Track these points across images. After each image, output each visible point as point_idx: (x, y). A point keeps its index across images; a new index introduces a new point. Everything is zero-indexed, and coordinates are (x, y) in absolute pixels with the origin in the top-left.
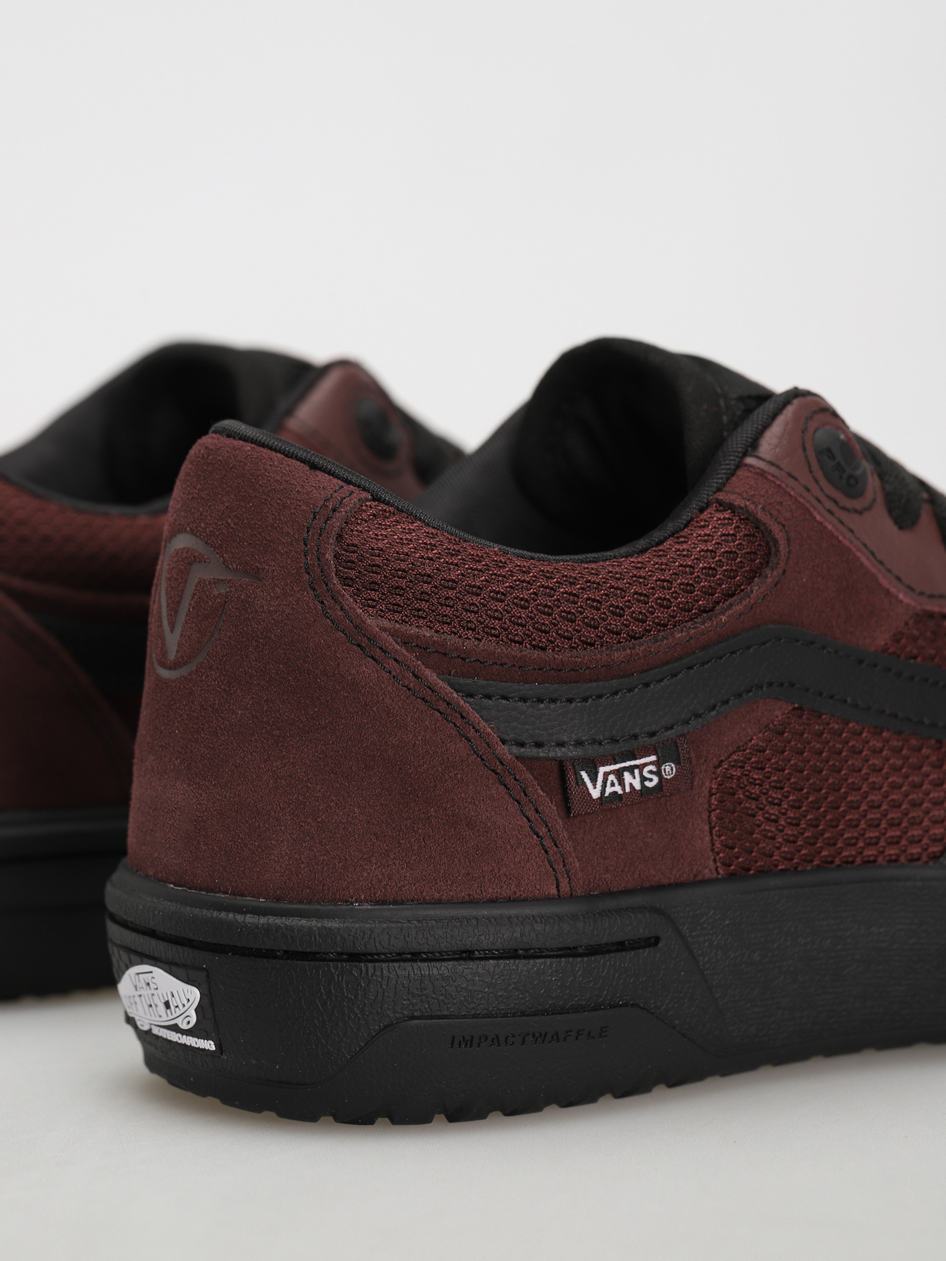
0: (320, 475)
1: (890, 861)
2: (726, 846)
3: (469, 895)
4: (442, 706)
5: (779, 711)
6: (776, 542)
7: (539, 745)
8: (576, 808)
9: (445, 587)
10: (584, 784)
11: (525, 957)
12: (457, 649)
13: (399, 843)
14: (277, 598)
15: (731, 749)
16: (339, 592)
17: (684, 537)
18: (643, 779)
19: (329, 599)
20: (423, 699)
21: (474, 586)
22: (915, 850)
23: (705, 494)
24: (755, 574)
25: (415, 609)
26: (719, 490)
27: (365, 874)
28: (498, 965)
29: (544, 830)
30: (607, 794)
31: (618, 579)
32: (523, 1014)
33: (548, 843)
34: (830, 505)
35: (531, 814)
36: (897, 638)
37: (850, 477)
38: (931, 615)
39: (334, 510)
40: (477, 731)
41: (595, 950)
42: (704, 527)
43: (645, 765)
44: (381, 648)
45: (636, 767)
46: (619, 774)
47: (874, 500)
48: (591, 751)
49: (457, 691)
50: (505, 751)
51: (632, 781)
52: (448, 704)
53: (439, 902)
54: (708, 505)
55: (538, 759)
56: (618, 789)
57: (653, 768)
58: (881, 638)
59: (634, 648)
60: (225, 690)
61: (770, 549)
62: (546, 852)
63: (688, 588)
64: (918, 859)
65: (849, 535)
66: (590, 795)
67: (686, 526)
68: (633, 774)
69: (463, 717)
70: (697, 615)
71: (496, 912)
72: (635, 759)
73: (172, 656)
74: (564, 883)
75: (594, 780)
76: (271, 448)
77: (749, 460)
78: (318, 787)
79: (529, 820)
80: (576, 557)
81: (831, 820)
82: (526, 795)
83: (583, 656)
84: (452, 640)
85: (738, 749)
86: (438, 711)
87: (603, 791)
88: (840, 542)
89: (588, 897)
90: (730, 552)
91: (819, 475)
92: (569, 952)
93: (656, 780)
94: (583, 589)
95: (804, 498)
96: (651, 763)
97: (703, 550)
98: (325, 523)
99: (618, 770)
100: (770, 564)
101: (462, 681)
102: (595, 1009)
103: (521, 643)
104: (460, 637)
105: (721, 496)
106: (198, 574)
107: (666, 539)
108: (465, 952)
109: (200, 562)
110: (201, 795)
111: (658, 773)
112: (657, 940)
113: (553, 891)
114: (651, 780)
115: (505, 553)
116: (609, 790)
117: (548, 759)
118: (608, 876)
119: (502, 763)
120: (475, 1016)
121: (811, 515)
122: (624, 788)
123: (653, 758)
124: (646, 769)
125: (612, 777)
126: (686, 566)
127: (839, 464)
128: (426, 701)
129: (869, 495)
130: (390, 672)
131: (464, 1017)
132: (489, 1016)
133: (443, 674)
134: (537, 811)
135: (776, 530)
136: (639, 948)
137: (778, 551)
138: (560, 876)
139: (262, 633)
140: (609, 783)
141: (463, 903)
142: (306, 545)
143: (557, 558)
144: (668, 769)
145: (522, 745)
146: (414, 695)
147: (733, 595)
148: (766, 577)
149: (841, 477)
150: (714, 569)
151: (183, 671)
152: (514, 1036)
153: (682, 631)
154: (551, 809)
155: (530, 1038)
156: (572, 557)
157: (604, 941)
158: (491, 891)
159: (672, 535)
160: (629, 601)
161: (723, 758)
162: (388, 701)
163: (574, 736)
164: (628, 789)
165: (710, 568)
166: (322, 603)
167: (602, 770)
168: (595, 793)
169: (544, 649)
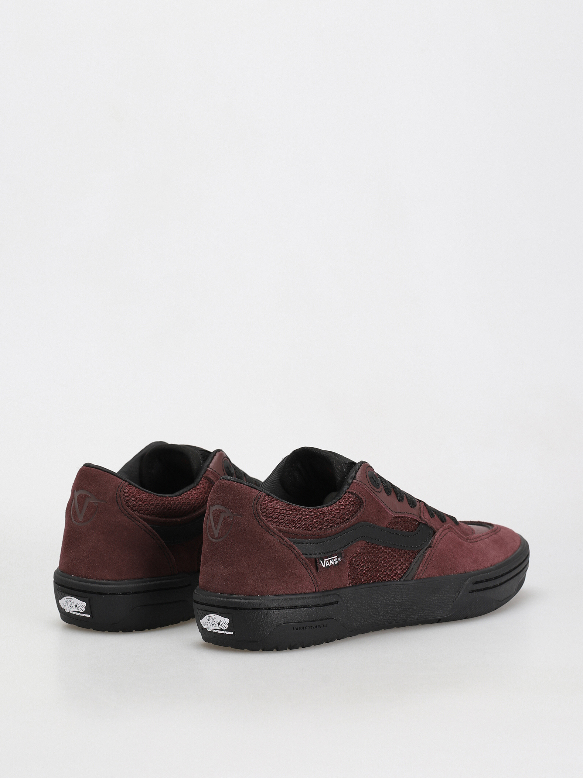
0: (254, 490)
1: (389, 580)
2: (352, 578)
3: (295, 592)
4: (288, 546)
5: (363, 543)
6: (363, 501)
7: (310, 554)
8: (319, 570)
9: (287, 516)
10: (321, 564)
11: (309, 607)
12: (291, 532)
13: (279, 580)
14: (247, 521)
15: (353, 554)
16: (262, 519)
17: (341, 501)
18: (334, 562)
19: (260, 520)
20: (284, 544)
21: (294, 516)
22: (395, 577)
23: (344, 490)
24: (358, 509)
25: (280, 522)
26: (348, 489)
27: (271, 588)
28: (303, 609)
29: (312, 575)
30: (326, 566)
31: (327, 512)
32: (309, 621)
33: (313, 579)
34: (374, 491)
35: (309, 572)
36: (389, 524)
37: (377, 483)
38: (396, 517)
39: (259, 498)
40: (297, 552)
41: (324, 605)
42: (346, 498)
43: (335, 558)
44: (274, 532)
45: (333, 559)
46: (329, 561)
47: (382, 489)
48: (322, 556)
49: (292, 542)
50: (303, 556)
51: (332, 562)
52: (290, 545)
53: (289, 595)
54: (346, 493)
55: (310, 558)
56: (329, 565)
57: (336, 559)
58: (386, 524)
59: (332, 529)
60: (233, 544)
61: (361, 503)
62: (313, 581)
63: (343, 514)
64: (395, 580)
65: (378, 498)
66: (322, 566)
67: (341, 498)
68: (332, 561)
69: (293, 548)
70: (345, 521)
71: (302, 596)
72: (332, 557)
73: (216, 536)
74: (317, 588)
75: (323, 563)
76: (240, 483)
77: (354, 481)
78: (259, 567)
79: (309, 573)
80: (316, 507)
81: (375, 570)
82: (308, 567)
83: (320, 532)
84: (290, 529)
85: (355, 553)
86: (288, 547)
87: (325, 565)
88: (376, 500)
89: (322, 592)
90: (353, 504)
91: (370, 483)
92: (318, 606)
93: (337, 562)
94: (319, 515)
95: (368, 490)
96: (336, 558)
97: (346, 504)
98: (257, 502)
99: (329, 560)
100: (361, 507)
101: (293, 539)
102: (325, 620)
103: (305, 529)
104: (291, 528)
105: (349, 490)
106: (223, 516)
107: (336, 502)
108: (295, 606)
109: (224, 512)
110: (228, 571)
111: (338, 560)
112: (338, 602)
113: (314, 591)
114: (336, 562)
115: (299, 507)
116: (327, 565)
117: (312, 558)
118: (326, 586)
119: (302, 559)
120: (298, 622)
121: (370, 494)
122: (330, 565)
123: (336, 557)
124: (335, 559)
125: (327, 562)
126: (343, 508)
127: (375, 480)
128: (285, 545)
129: (381, 488)
130: (276, 538)
131: (296, 622)
132: (301, 622)
133: (288, 538)
134: (310, 571)
135: (362, 498)
136: (334, 604)
137: (363, 503)
138: (316, 587)
139: (243, 530)
140: (327, 563)
141: (294, 594)
142: (253, 507)
143: (311, 508)
144: (340, 559)
145: (307, 555)
146: (282, 543)
147: (353, 515)
148: (361, 510)
149: (375, 484)
150: (349, 509)
151: (220, 540)
152: (307, 627)
153: (343, 525)
154: (314, 570)
155: (311, 627)
156: (315, 507)
157: (327, 603)
158: (300, 591)
159: (338, 501)
160: (330, 518)
161: (351, 556)
162: (276, 545)
163: (318, 552)
164: (331, 565)
165: (348, 509)
166: (258, 522)
167: (325, 560)
168: (324, 566)
169: (311, 531)
